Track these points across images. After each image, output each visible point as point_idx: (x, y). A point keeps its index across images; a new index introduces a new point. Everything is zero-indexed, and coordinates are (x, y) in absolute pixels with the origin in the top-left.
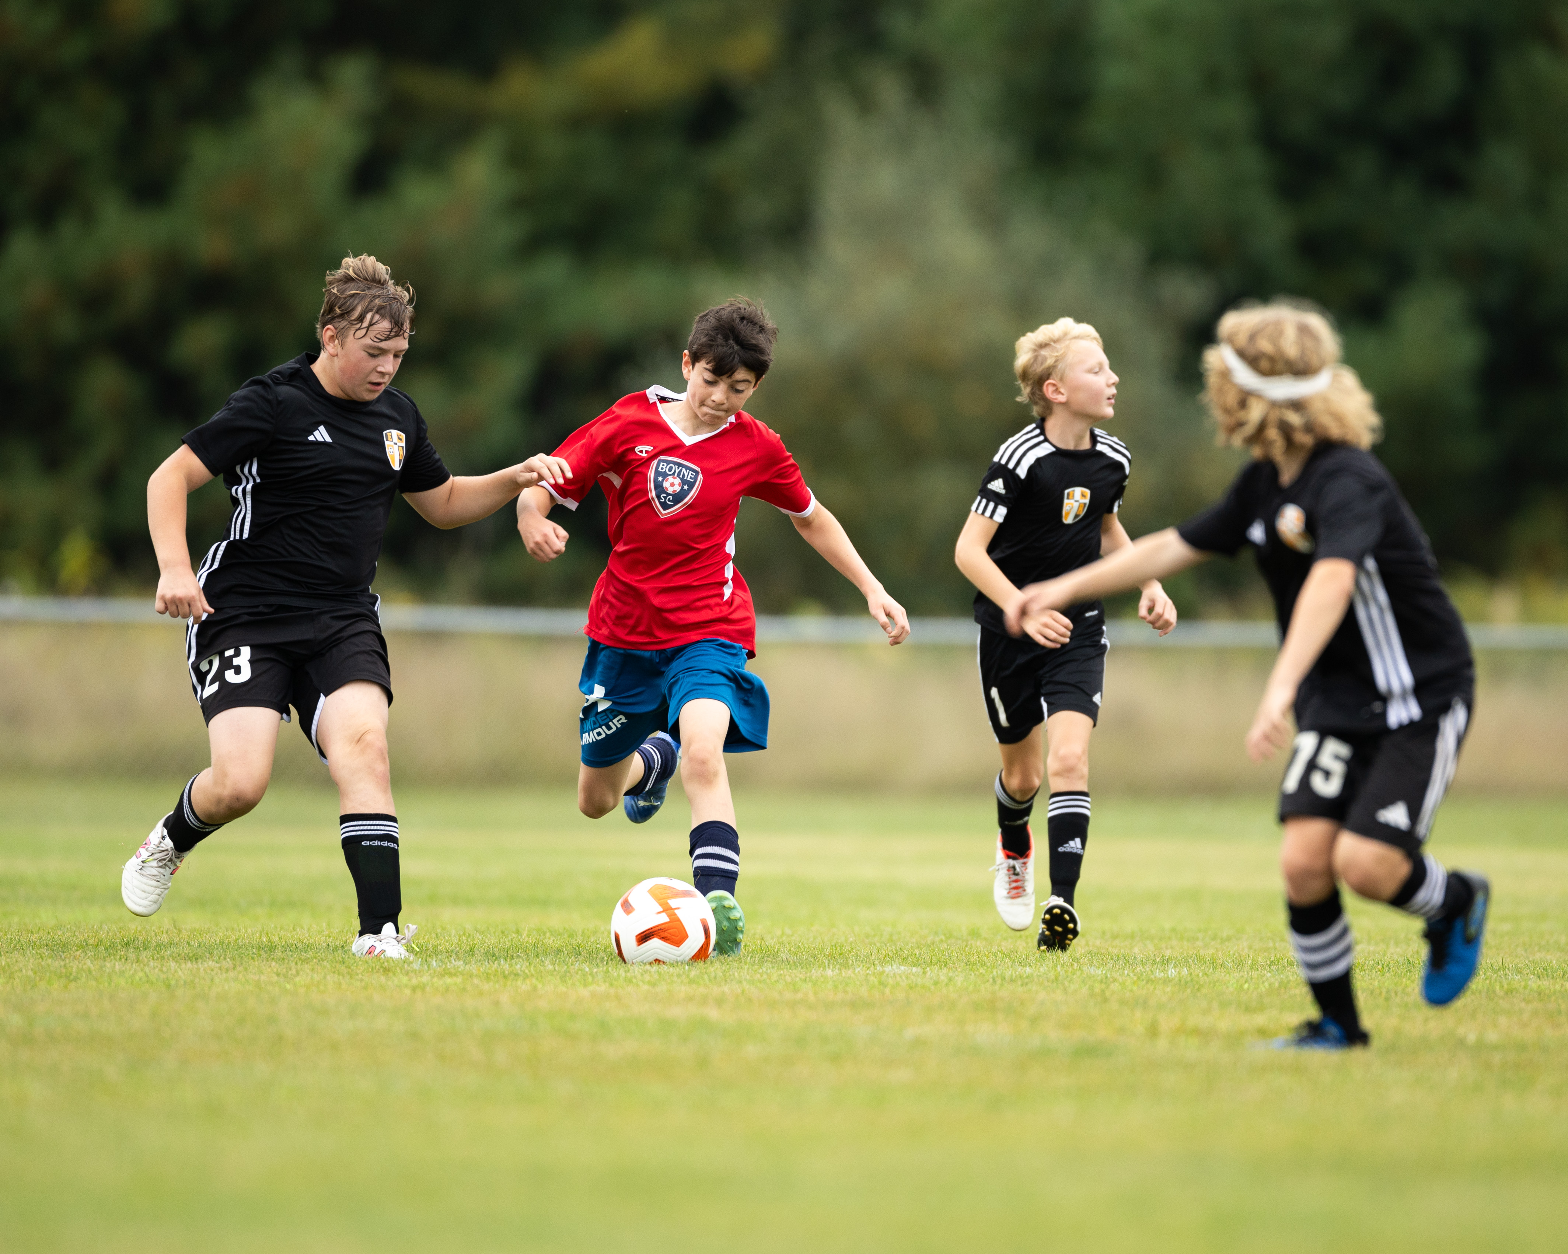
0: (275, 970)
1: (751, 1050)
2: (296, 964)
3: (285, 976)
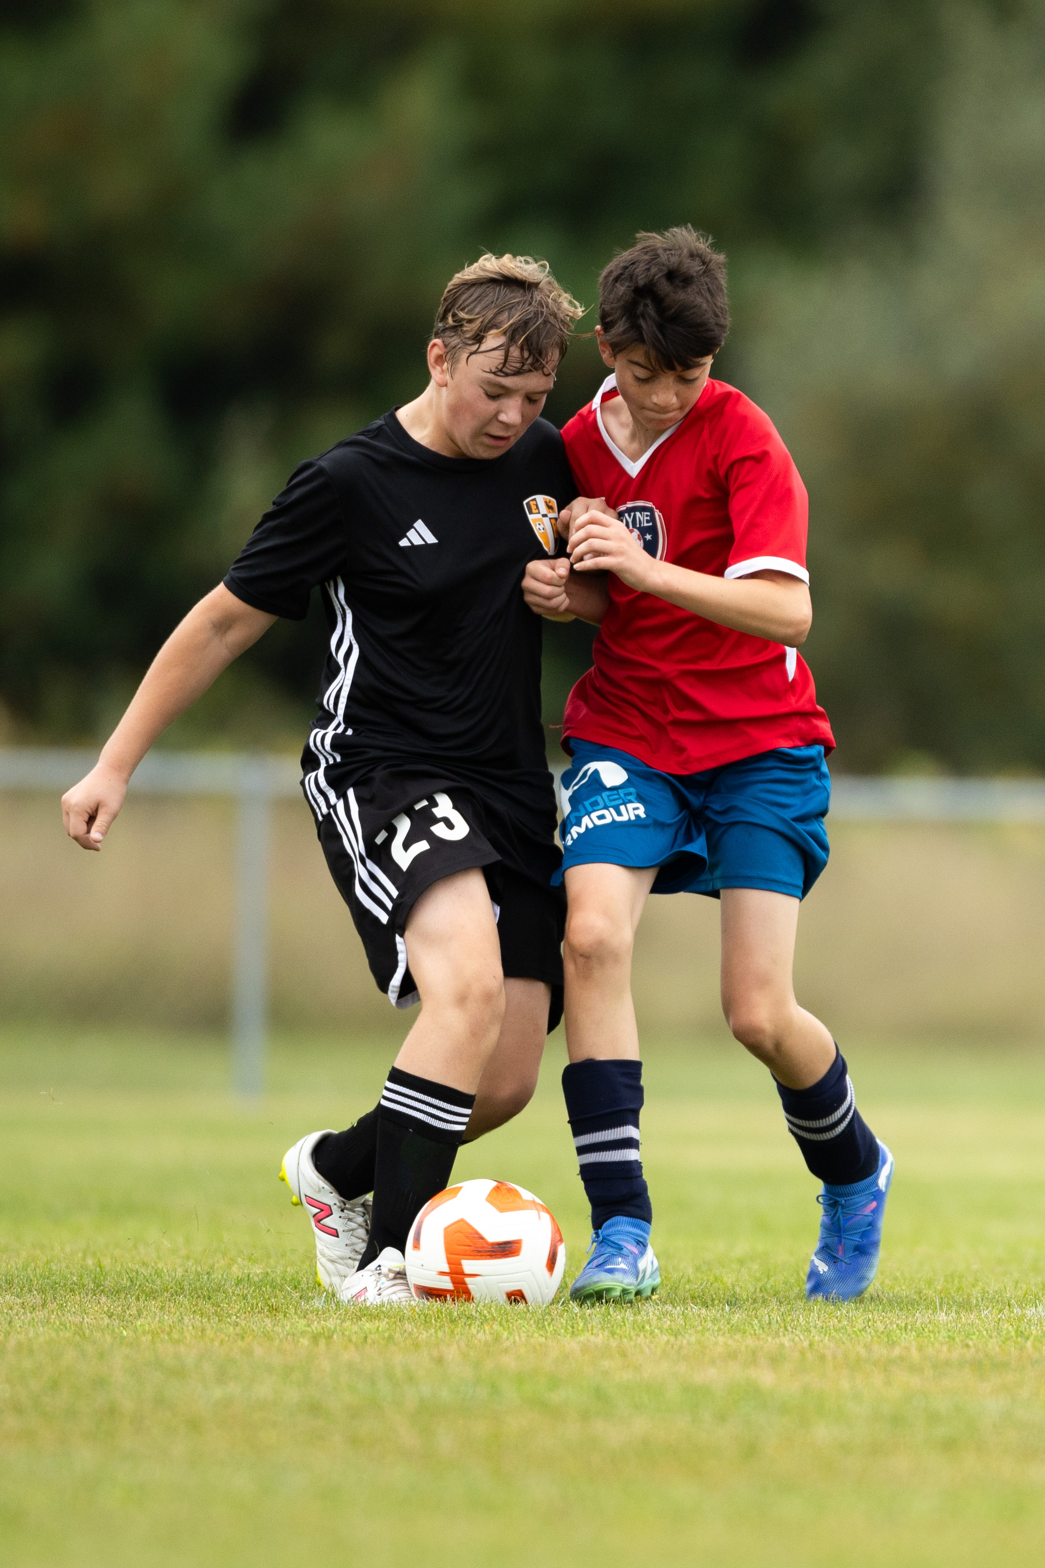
0: (106, 1309)
1: (822, 1432)
2: (138, 1299)
3: (121, 1318)
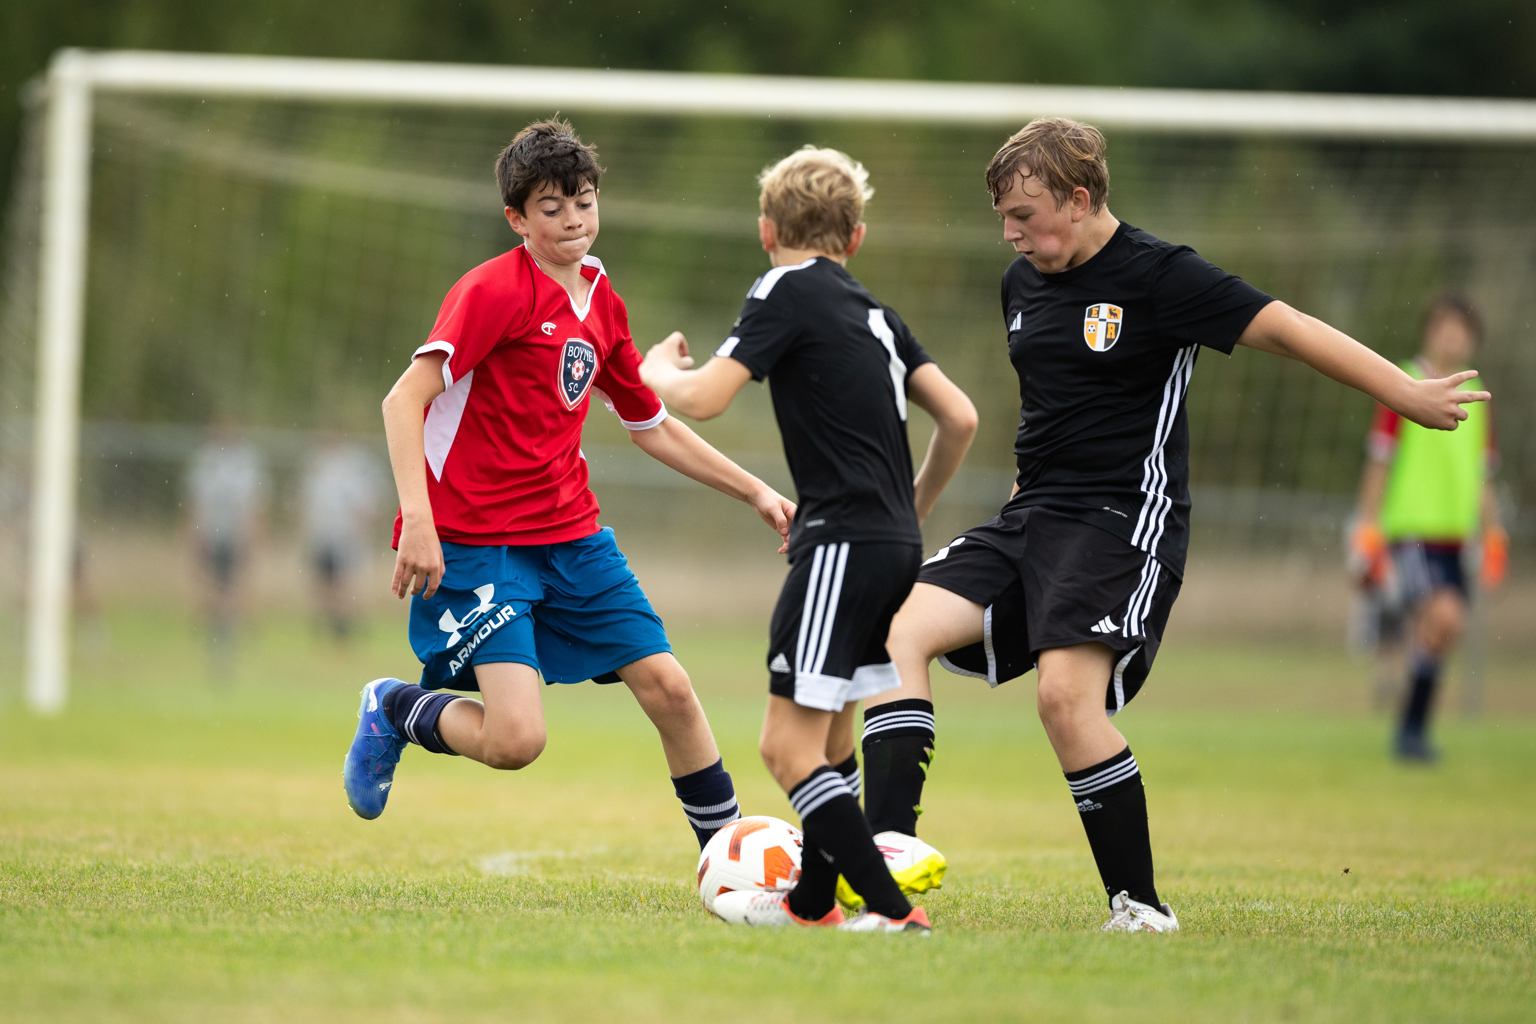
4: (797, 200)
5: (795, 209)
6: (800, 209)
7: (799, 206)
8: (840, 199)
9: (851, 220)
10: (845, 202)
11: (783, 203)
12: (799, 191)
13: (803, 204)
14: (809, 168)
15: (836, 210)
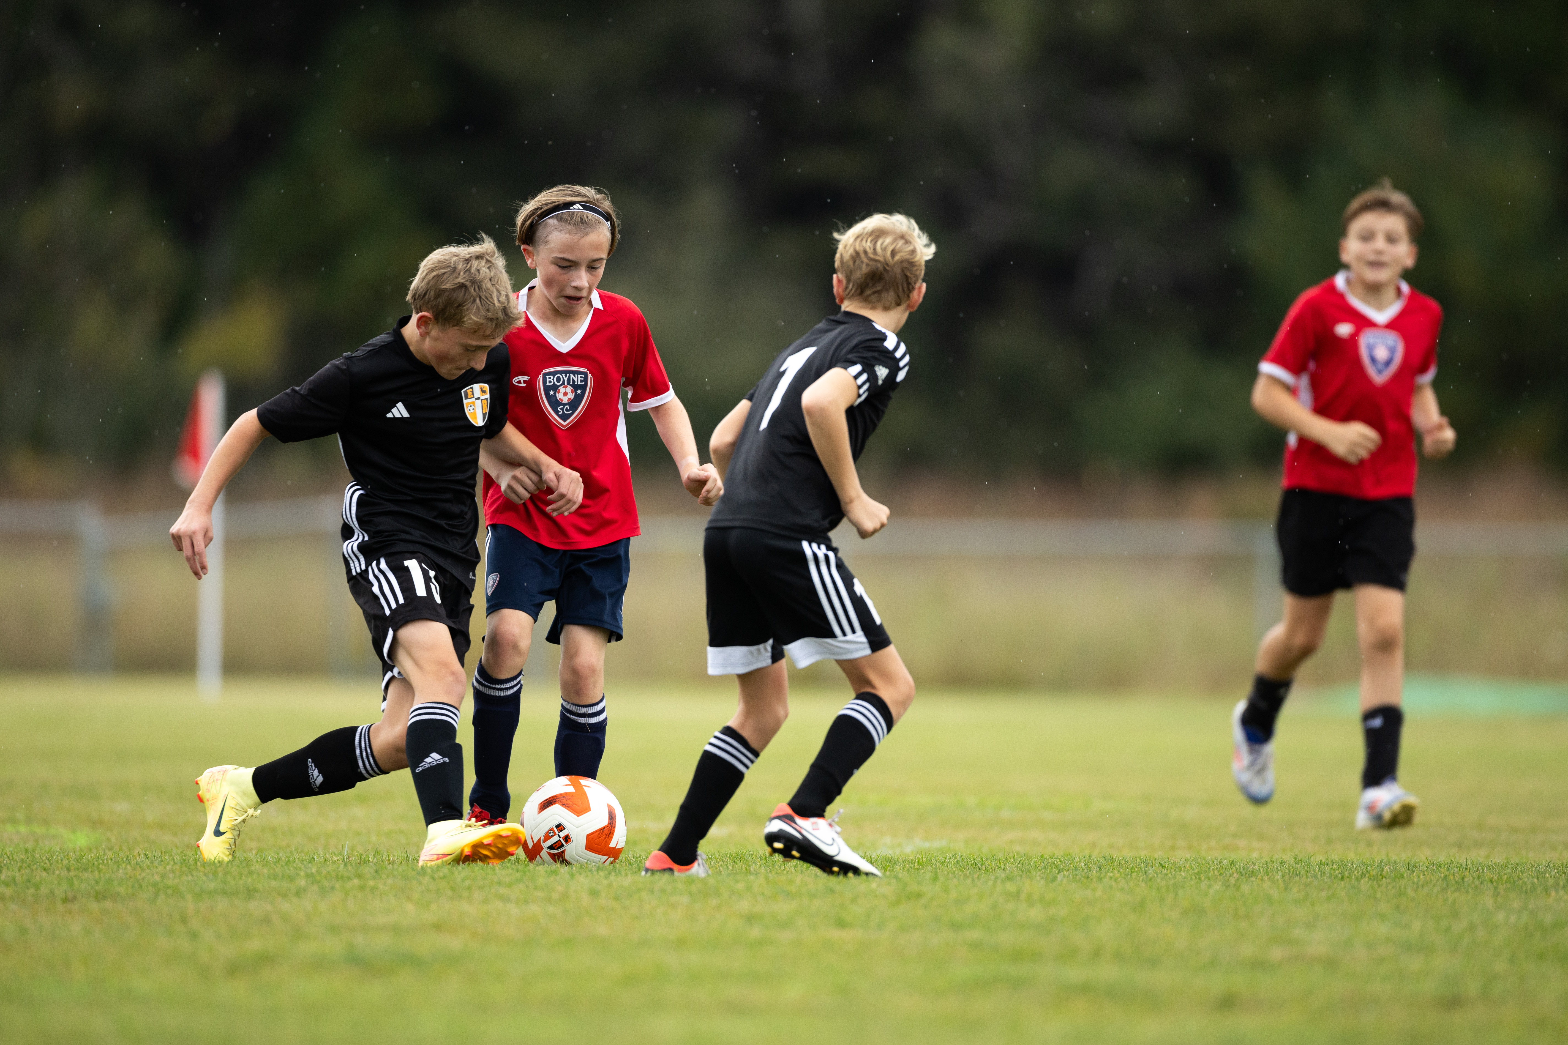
4: (862, 262)
5: (860, 268)
6: (865, 269)
7: (864, 266)
8: (902, 262)
9: (912, 280)
10: (905, 265)
11: (851, 264)
12: (866, 252)
13: (867, 265)
14: (878, 234)
15: (898, 271)
